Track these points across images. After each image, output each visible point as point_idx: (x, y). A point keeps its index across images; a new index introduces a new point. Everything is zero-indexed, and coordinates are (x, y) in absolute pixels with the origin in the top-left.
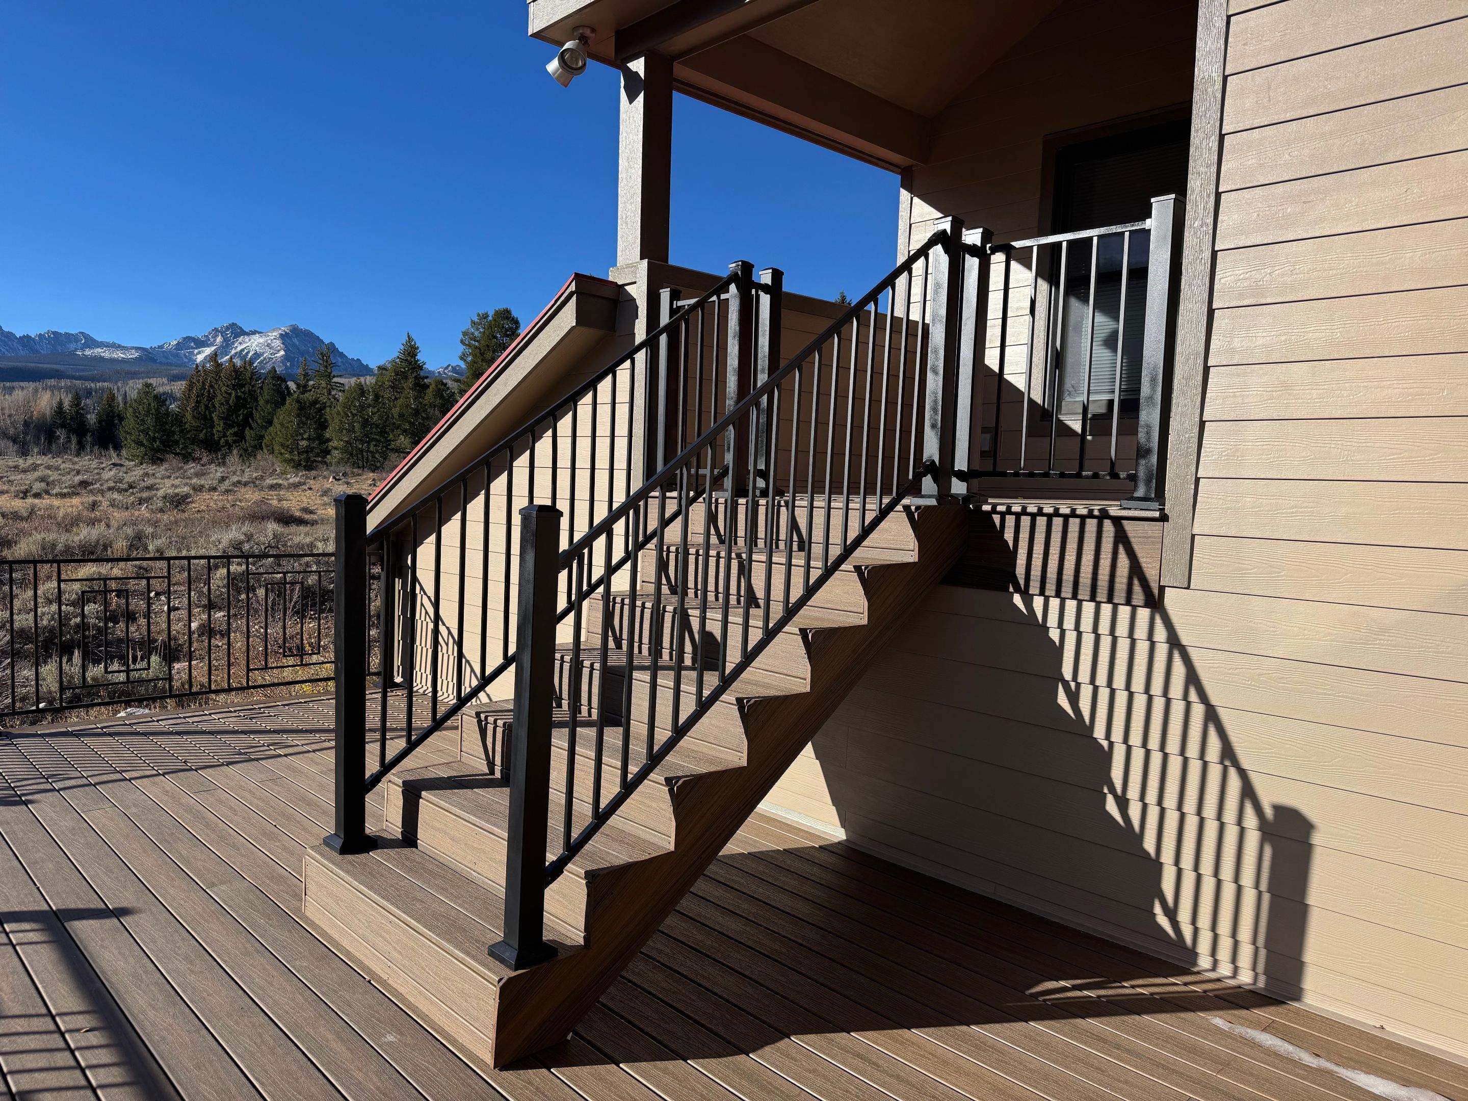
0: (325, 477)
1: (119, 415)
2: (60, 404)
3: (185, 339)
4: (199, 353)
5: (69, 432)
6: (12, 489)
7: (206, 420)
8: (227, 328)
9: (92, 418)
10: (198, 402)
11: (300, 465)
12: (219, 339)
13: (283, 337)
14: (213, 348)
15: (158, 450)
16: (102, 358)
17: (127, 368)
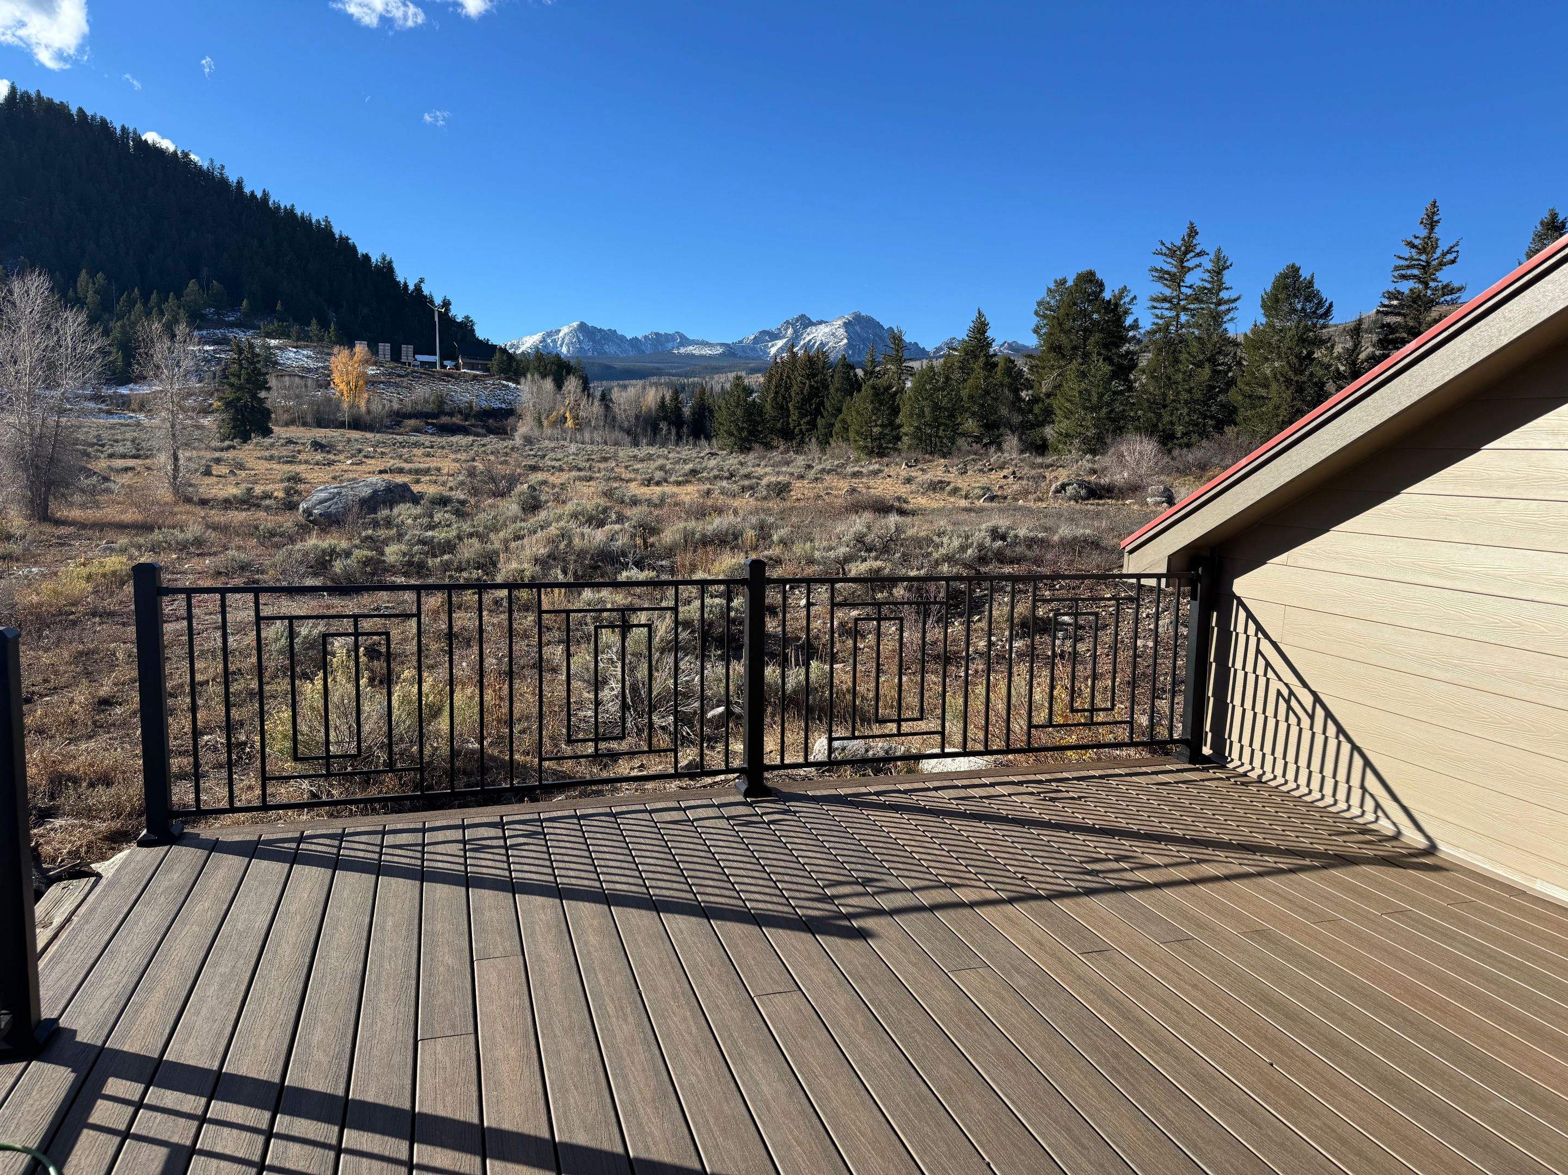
0: (897, 464)
1: (708, 408)
2: (663, 398)
3: (761, 333)
4: (773, 346)
5: (669, 424)
6: (639, 477)
7: (783, 409)
8: (797, 320)
9: (687, 411)
10: (776, 393)
11: (873, 452)
12: (790, 331)
13: (847, 325)
14: (785, 340)
15: (746, 440)
16: (693, 355)
17: (714, 363)
